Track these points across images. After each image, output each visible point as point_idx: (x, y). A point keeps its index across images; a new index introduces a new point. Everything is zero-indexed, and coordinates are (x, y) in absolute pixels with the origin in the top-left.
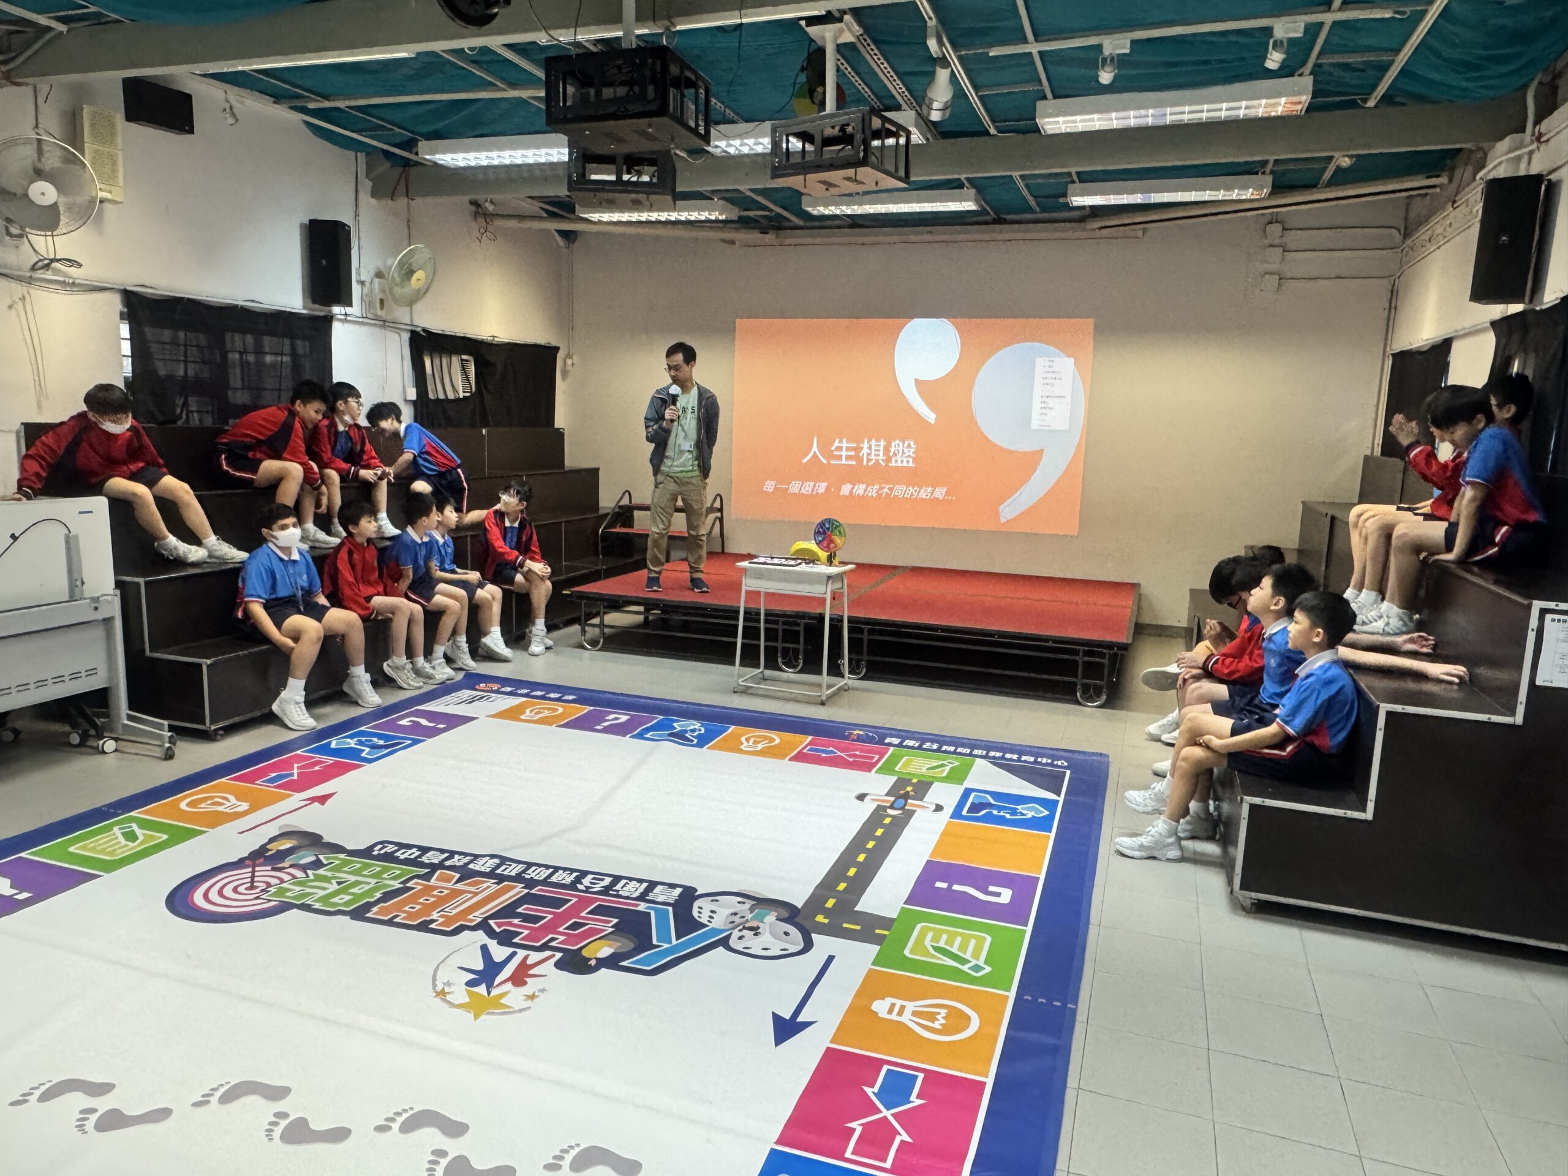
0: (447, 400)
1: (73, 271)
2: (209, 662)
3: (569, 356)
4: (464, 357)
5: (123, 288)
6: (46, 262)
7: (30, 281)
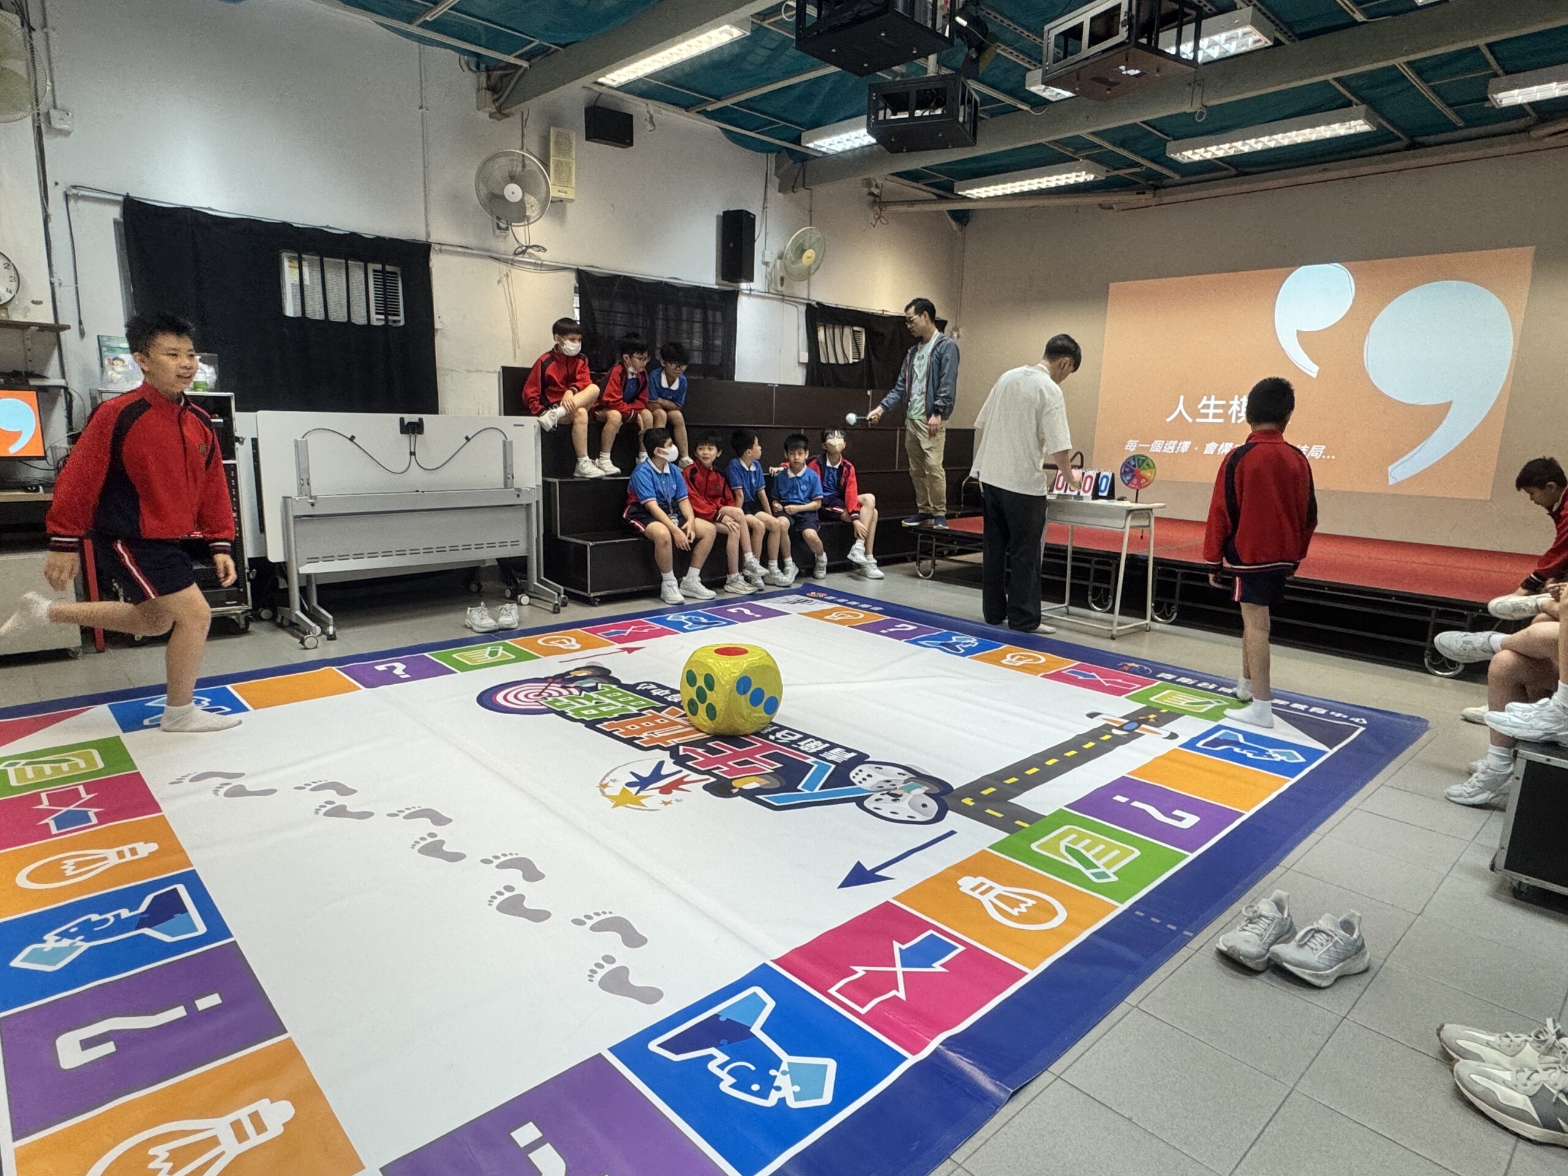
0: (838, 364)
1: (540, 254)
2: (591, 544)
3: (956, 329)
4: (856, 328)
5: (576, 267)
6: (524, 248)
7: (512, 263)
